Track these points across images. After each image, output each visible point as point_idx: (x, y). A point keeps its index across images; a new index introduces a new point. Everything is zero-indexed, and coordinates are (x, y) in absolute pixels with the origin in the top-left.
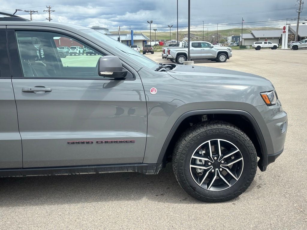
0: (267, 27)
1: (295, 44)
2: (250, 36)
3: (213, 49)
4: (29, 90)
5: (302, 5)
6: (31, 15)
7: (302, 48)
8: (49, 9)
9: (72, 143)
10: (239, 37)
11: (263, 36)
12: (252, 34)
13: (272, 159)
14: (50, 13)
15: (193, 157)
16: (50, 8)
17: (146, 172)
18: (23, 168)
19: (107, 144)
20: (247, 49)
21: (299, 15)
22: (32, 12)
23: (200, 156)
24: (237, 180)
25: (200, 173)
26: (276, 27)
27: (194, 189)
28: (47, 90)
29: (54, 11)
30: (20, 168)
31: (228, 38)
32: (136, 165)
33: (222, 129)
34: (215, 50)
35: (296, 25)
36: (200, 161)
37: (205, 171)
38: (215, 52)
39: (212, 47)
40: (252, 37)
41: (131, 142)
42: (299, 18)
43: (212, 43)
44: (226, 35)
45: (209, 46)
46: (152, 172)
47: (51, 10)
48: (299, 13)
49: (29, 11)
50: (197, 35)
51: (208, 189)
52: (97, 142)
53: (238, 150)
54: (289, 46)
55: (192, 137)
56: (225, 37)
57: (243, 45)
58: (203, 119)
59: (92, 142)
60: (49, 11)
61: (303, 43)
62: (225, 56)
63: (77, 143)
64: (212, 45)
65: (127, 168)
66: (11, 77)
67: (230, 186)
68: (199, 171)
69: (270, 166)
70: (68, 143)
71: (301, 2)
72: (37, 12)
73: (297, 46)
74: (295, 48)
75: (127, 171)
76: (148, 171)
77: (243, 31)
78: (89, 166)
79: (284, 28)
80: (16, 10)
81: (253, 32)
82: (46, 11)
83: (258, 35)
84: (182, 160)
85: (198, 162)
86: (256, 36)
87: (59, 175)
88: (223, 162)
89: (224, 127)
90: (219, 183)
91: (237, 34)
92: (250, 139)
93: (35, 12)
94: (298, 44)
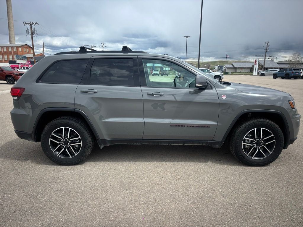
0: (241, 60)
1: (262, 72)
2: (231, 66)
3: (211, 73)
4: (152, 94)
5: (268, 46)
7: (267, 75)
9: (173, 126)
10: (223, 66)
11: (239, 67)
12: (232, 65)
13: (292, 142)
15: (244, 138)
16: (103, 44)
17: (214, 146)
18: (142, 139)
19: (193, 128)
20: (229, 74)
21: (266, 53)
22: (92, 47)
23: (248, 137)
24: (271, 153)
25: (247, 148)
26: (248, 61)
27: (244, 157)
28: (161, 94)
30: (141, 139)
31: (215, 67)
32: (208, 141)
33: (264, 122)
34: (212, 74)
35: (264, 59)
36: (248, 140)
37: (251, 147)
38: (213, 75)
39: (211, 72)
40: (232, 67)
41: (208, 127)
42: (266, 55)
43: (210, 70)
44: (214, 65)
45: (208, 71)
46: (217, 146)
47: (104, 45)
48: (266, 52)
50: (195, 64)
51: (252, 158)
52: (188, 126)
53: (273, 135)
54: (258, 73)
55: (245, 126)
56: (213, 66)
57: (226, 71)
58: (249, 115)
59: (185, 126)
60: (103, 46)
61: (268, 72)
62: (219, 78)
63: (176, 126)
64: (211, 71)
65: (203, 143)
66: (140, 86)
67: (266, 157)
68: (247, 147)
69: (290, 146)
70: (171, 126)
71: (267, 45)
73: (264, 73)
74: (263, 75)
75: (202, 145)
76: (215, 145)
77: (226, 62)
78: (180, 140)
79: (256, 62)
80: (84, 45)
81: (233, 63)
83: (236, 65)
84: (238, 139)
85: (247, 141)
86: (235, 66)
87: (161, 144)
88: (262, 142)
89: (265, 120)
90: (259, 155)
91: (221, 64)
92: (281, 129)
94: (264, 72)
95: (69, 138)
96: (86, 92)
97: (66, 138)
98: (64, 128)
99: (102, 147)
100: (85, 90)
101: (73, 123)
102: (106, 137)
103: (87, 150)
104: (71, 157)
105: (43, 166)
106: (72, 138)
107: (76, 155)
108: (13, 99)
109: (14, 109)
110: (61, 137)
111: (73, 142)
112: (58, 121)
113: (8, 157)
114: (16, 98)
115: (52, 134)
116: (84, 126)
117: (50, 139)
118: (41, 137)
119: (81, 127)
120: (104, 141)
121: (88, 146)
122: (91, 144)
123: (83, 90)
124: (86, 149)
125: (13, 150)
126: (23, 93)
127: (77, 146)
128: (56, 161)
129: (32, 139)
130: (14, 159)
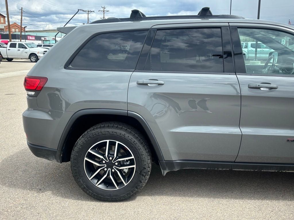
4: (257, 86)
6: (88, 14)
8: (104, 9)
14: (104, 13)
22: (89, 12)
28: (273, 87)
29: (108, 11)
30: (232, 162)
49: (86, 11)
60: (104, 11)
70: (288, 141)
72: (94, 12)
80: (78, 10)
82: (101, 11)
93: (92, 11)
95: (116, 159)
96: (146, 84)
97: (111, 158)
98: (108, 141)
99: (165, 172)
100: (145, 81)
101: (123, 134)
102: (174, 158)
103: (144, 178)
104: (118, 188)
105: (73, 201)
106: (120, 158)
107: (126, 184)
108: (28, 95)
109: (28, 110)
110: (103, 155)
111: (121, 164)
112: (99, 130)
113: (13, 184)
114: (33, 93)
115: (89, 151)
116: (140, 139)
117: (86, 159)
118: (72, 156)
119: (135, 140)
120: (171, 164)
121: (145, 171)
122: (149, 167)
123: (141, 81)
124: (143, 175)
125: (17, 172)
126: (45, 86)
127: (126, 171)
128: (94, 195)
129: (56, 159)
130: (24, 188)
